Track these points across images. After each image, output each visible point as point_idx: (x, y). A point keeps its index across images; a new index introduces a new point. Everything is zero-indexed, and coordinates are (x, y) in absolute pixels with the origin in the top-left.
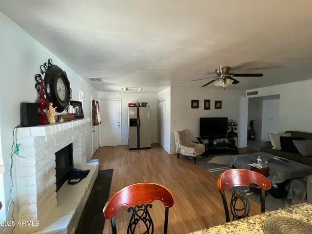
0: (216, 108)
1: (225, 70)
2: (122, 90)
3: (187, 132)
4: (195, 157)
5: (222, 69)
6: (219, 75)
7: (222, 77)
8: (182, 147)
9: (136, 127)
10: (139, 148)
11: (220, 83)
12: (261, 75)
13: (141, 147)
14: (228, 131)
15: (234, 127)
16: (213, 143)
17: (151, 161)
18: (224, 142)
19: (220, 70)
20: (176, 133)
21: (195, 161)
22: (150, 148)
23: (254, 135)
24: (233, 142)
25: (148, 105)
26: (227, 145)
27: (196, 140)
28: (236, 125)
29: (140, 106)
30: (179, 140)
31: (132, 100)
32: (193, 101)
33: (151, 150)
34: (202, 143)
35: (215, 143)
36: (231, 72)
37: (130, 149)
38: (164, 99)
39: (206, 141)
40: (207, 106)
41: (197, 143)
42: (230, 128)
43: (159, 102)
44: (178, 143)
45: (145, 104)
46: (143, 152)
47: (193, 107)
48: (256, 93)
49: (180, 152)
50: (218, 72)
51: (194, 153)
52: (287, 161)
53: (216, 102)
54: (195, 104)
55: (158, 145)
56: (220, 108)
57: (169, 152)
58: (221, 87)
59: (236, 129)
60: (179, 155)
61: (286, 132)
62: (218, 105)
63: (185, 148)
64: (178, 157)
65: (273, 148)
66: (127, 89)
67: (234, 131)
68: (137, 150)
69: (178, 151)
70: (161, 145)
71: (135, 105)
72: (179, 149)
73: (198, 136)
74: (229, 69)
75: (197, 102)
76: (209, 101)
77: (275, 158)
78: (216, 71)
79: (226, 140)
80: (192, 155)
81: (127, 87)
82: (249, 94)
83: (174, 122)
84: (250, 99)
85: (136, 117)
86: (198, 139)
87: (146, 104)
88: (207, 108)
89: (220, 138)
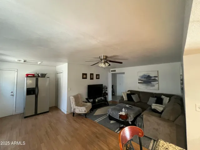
0: (97, 78)
1: (105, 58)
2: (19, 62)
3: (79, 96)
4: (86, 114)
5: (103, 57)
6: (102, 60)
7: (103, 61)
8: (76, 107)
9: (34, 96)
10: (36, 114)
11: (102, 65)
12: (121, 63)
13: (38, 113)
14: (103, 92)
15: (106, 90)
16: (95, 100)
17: (50, 124)
18: (101, 99)
19: (102, 57)
20: (72, 98)
21: (86, 116)
22: (48, 112)
23: (114, 93)
24: (106, 98)
25: (46, 76)
26: (103, 101)
27: (85, 100)
28: (107, 88)
29: (39, 76)
30: (74, 103)
31: (31, 71)
32: (83, 74)
33: (50, 114)
34: (89, 102)
35: (97, 101)
36: (108, 59)
37: (26, 117)
38: (62, 72)
39: (92, 100)
40: (92, 77)
41: (86, 102)
42: (104, 90)
43: (57, 73)
44: (73, 105)
45: (44, 75)
46: (40, 117)
47: (83, 78)
48: (115, 71)
49: (74, 111)
50: (101, 58)
51: (85, 111)
52: (132, 107)
53: (97, 75)
54: (84, 76)
55: (56, 107)
56: (99, 78)
57: (66, 113)
58: (102, 67)
59: (107, 91)
60: (74, 114)
61: (128, 91)
62: (98, 76)
63: (79, 108)
64: (73, 116)
65: (124, 100)
66: (25, 61)
67: (106, 92)
68: (34, 117)
69: (73, 111)
70: (59, 107)
71: (33, 76)
72: (74, 109)
73: (87, 97)
74: (106, 57)
75: (86, 74)
76: (93, 74)
77: (127, 106)
78: (100, 57)
79: (102, 98)
80: (84, 112)
81: (25, 59)
82: (112, 71)
83: (70, 89)
84: (112, 74)
85: (34, 86)
86: (87, 99)
87: (46, 75)
88: (92, 79)
89: (99, 97)
